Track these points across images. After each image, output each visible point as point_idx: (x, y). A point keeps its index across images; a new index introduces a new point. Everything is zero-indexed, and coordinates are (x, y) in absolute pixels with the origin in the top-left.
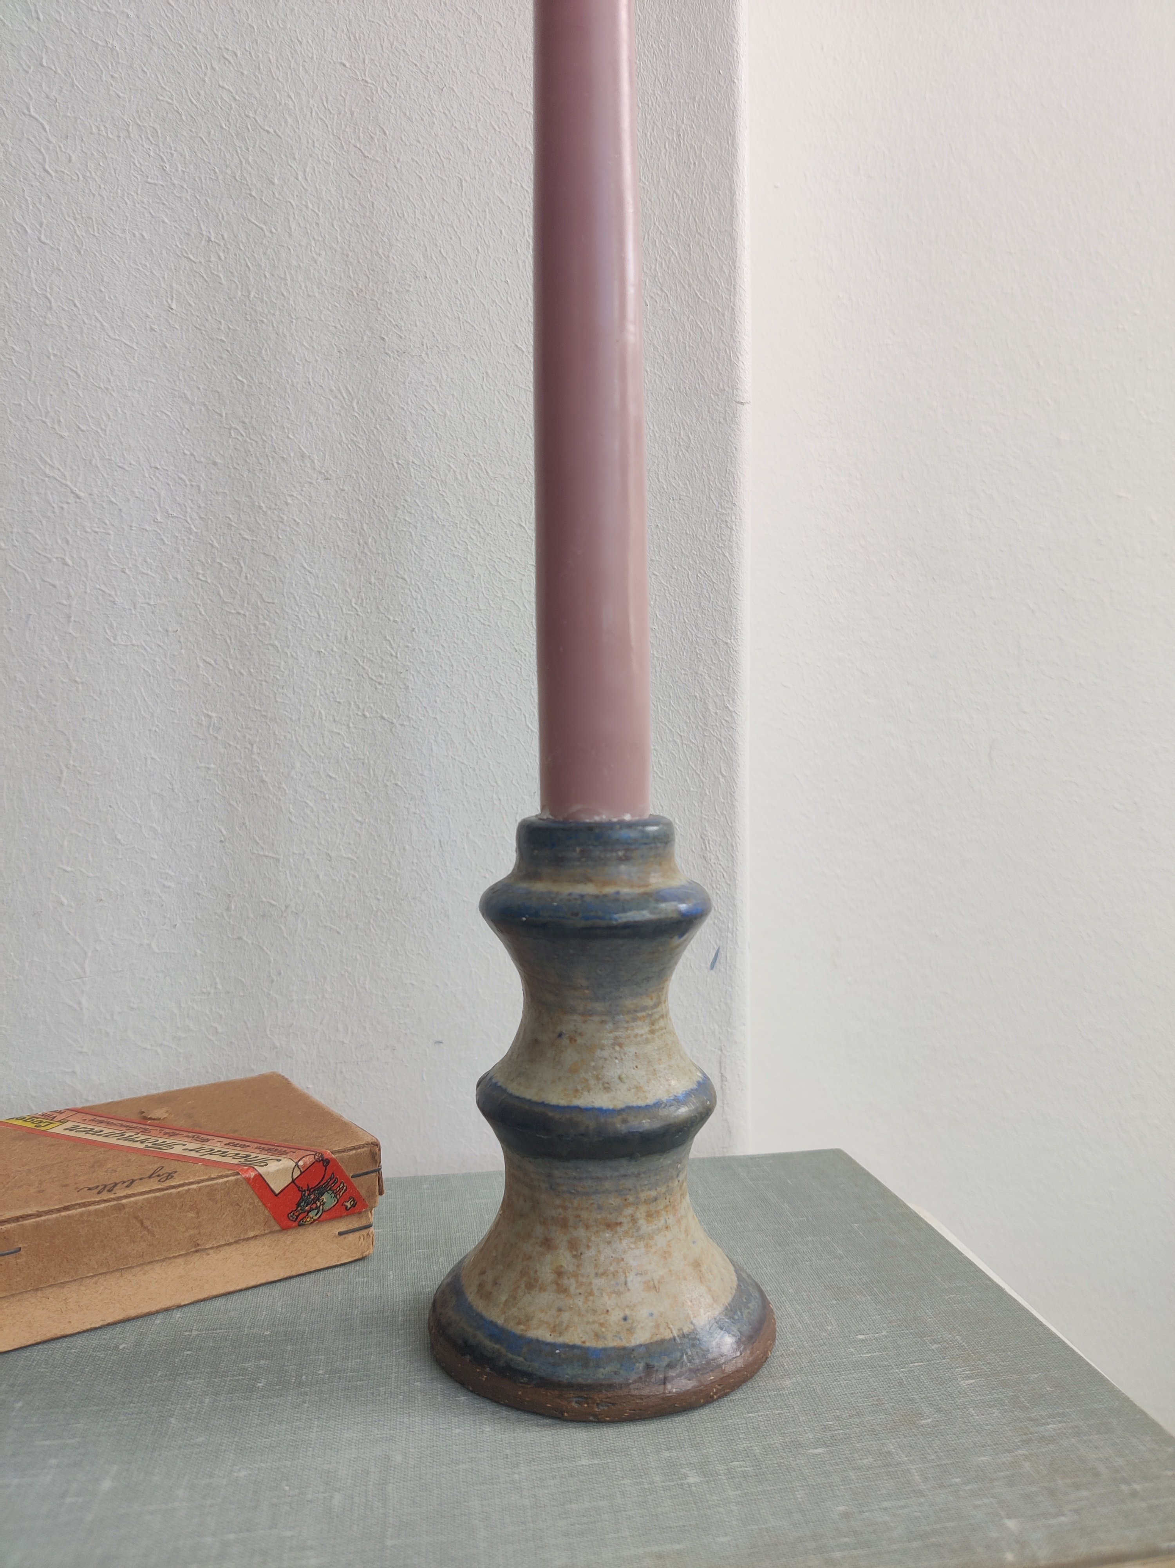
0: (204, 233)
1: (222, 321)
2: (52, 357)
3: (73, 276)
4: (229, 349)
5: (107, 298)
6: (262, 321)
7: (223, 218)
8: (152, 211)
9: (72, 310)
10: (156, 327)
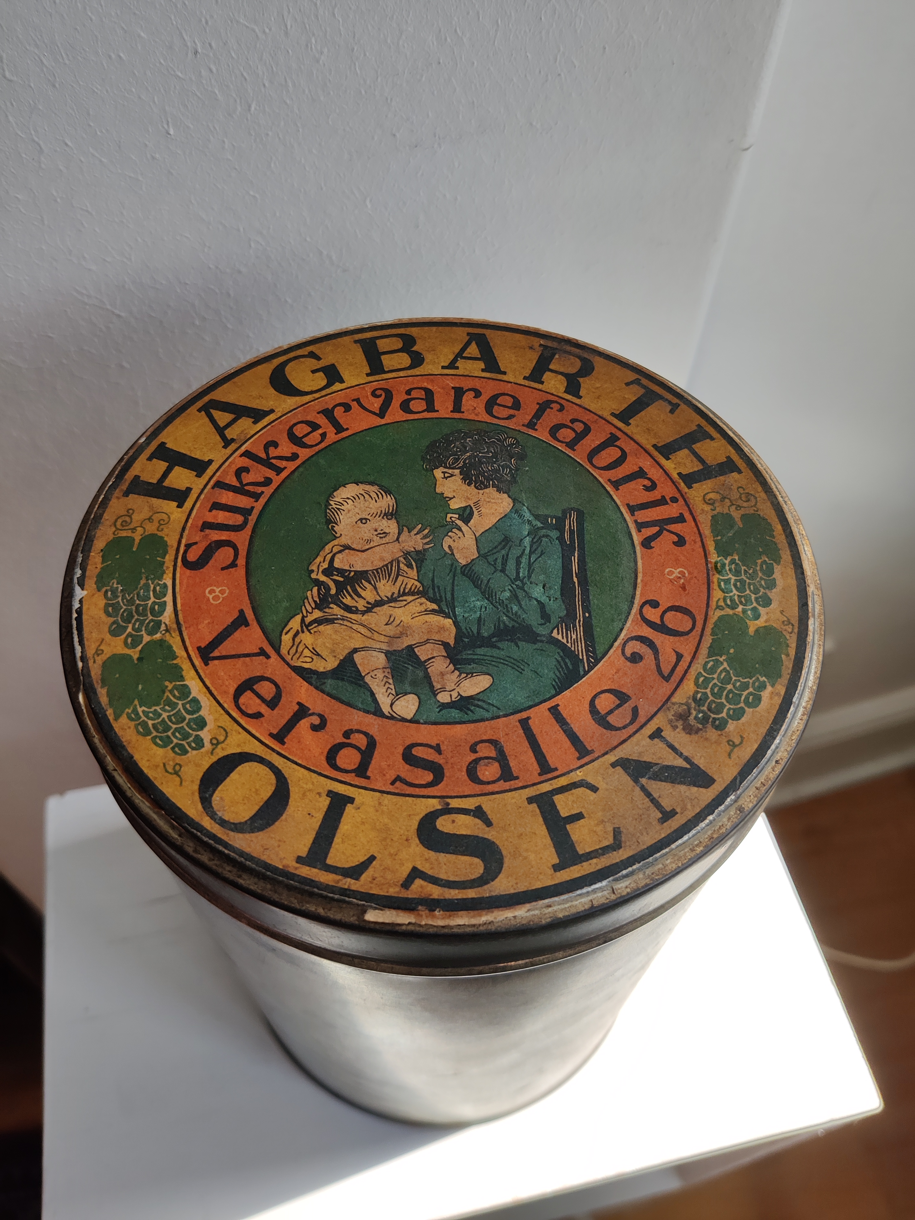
0: (189, 44)
1: (225, 140)
2: (59, 200)
3: (55, 114)
4: (237, 167)
5: (99, 133)
6: (267, 135)
7: (207, 23)
8: (123, 25)
9: (65, 150)
10: (157, 156)
